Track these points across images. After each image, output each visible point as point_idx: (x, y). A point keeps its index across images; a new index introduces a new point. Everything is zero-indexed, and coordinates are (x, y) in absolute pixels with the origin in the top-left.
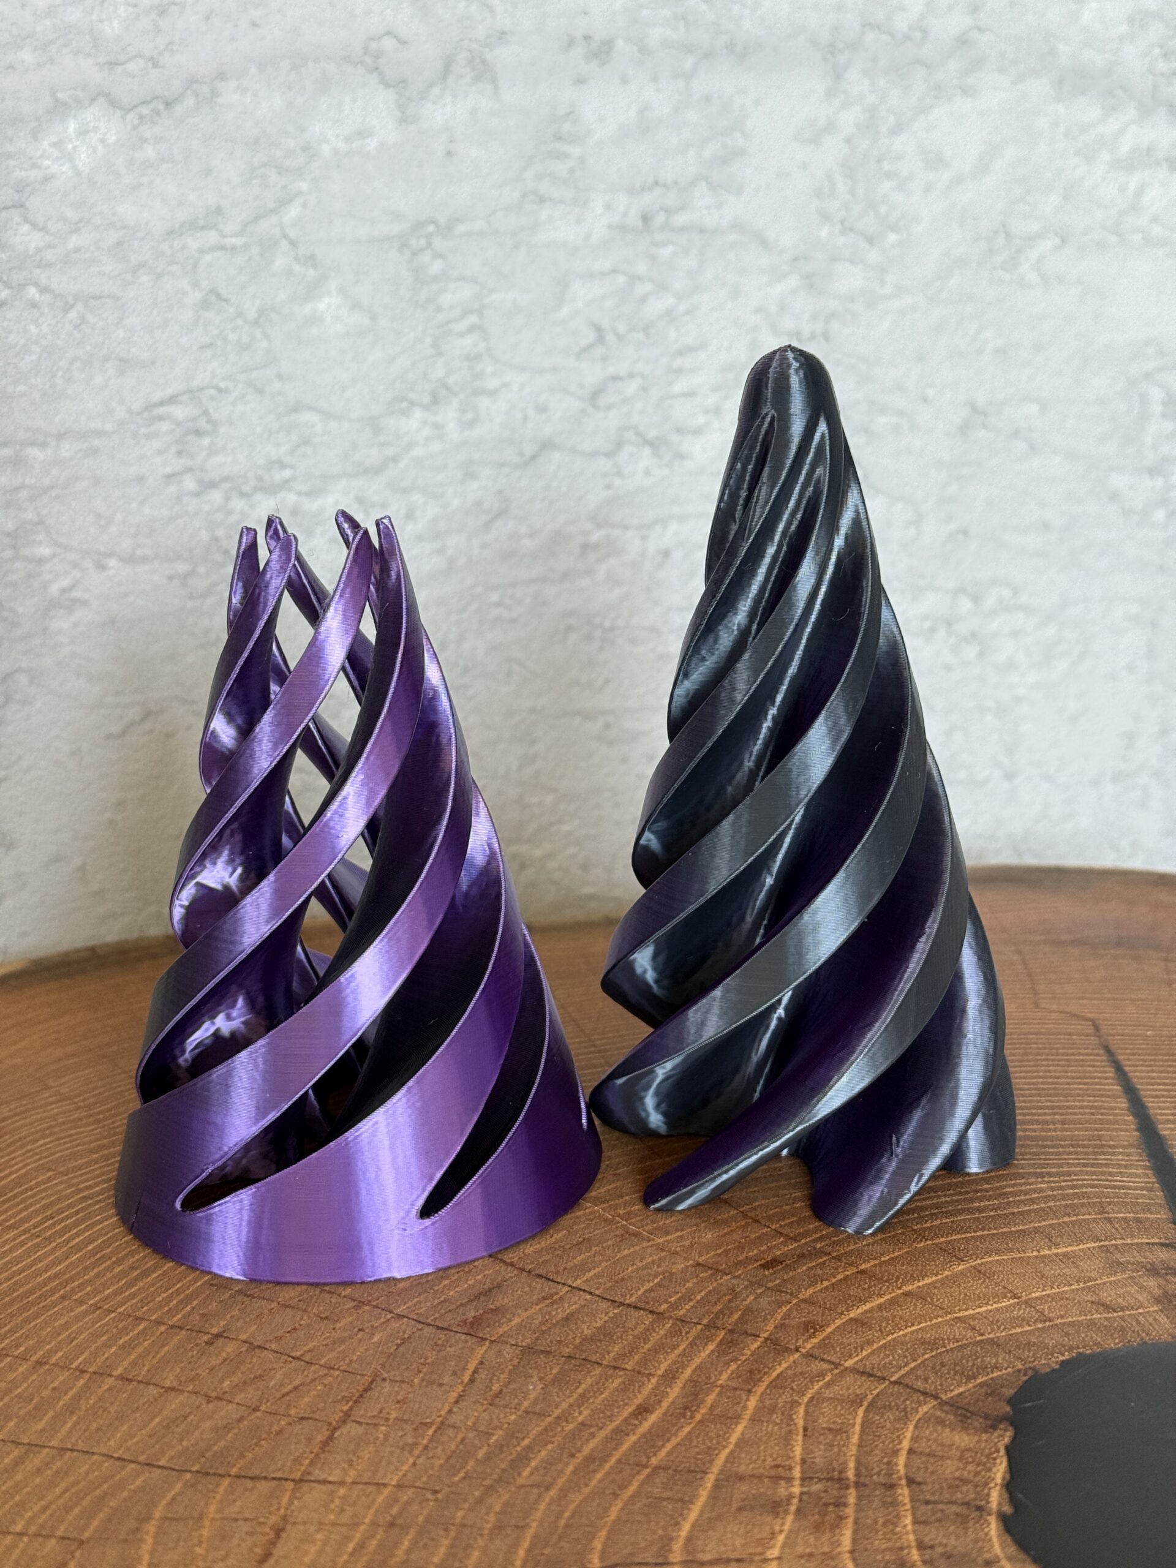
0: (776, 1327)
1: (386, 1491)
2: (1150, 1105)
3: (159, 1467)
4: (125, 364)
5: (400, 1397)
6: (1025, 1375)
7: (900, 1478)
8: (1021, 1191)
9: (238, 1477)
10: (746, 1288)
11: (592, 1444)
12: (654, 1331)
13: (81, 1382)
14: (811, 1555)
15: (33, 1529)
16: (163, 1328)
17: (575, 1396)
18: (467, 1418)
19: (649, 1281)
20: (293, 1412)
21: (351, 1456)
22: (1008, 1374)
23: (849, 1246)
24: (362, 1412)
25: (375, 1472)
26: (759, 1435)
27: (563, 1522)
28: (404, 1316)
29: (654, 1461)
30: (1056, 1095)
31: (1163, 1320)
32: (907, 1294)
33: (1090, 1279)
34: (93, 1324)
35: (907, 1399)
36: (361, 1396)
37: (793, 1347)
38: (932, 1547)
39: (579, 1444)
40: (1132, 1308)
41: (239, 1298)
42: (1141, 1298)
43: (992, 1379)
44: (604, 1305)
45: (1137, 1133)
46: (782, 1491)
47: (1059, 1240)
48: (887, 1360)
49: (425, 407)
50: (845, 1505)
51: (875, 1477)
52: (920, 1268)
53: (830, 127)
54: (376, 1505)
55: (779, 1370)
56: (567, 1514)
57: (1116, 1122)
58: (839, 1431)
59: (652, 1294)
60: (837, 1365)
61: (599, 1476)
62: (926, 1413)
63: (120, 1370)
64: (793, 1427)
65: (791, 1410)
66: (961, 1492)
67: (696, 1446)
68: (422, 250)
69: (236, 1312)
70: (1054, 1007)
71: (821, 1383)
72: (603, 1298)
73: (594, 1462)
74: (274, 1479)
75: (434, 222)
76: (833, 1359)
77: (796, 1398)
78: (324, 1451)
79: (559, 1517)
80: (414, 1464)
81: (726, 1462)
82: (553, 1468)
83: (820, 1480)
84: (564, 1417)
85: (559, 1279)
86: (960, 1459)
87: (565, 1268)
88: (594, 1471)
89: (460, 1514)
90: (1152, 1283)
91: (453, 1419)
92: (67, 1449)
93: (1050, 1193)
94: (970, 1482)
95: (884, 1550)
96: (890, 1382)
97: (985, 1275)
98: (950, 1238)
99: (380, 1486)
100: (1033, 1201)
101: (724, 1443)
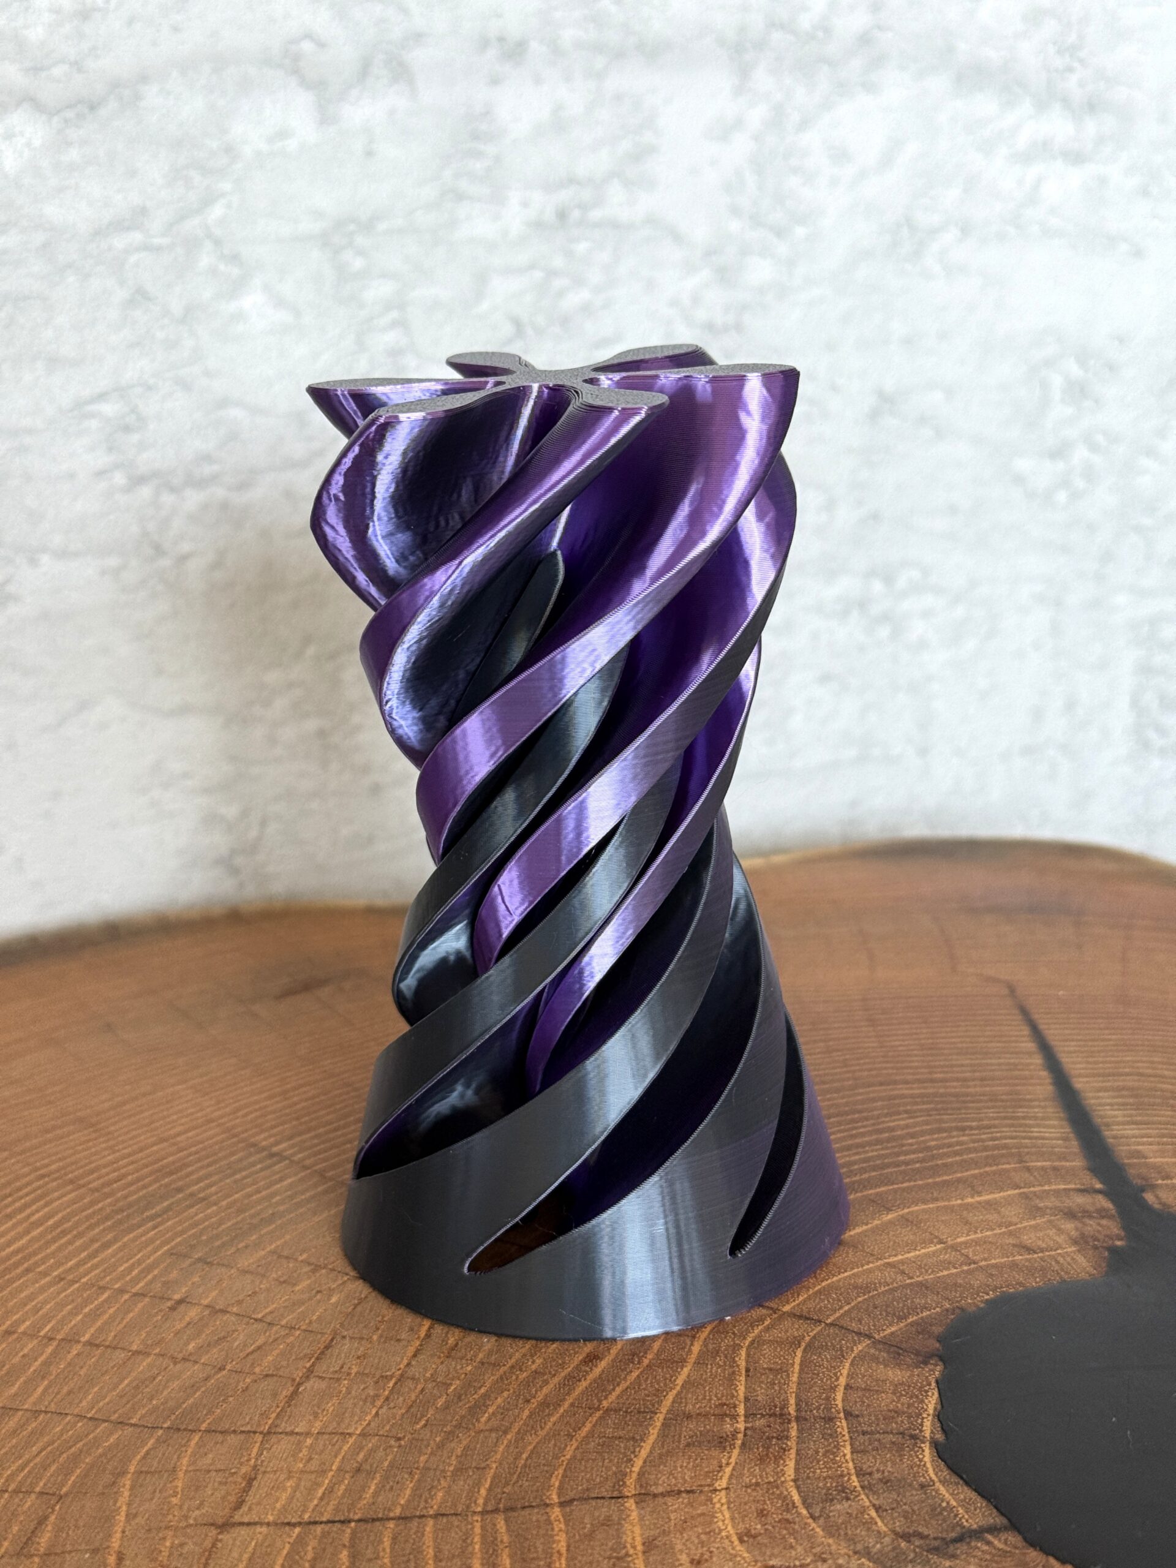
1: (351, 1440)
2: (1063, 1060)
3: (132, 1425)
4: (54, 362)
5: (359, 1353)
6: (953, 1314)
7: (838, 1412)
8: (945, 1144)
9: (208, 1431)
11: (545, 1390)
13: (49, 1350)
14: (757, 1484)
15: (13, 1486)
16: (126, 1296)
18: (426, 1370)
20: (257, 1370)
21: (315, 1409)
22: (937, 1313)
24: (324, 1368)
25: (339, 1423)
26: (704, 1377)
27: (521, 1463)
29: (605, 1404)
30: (974, 1054)
31: (1080, 1259)
33: (1011, 1224)
34: (59, 1293)
35: (843, 1339)
36: (322, 1353)
38: (870, 1474)
39: (533, 1390)
40: (1052, 1250)
41: (200, 1265)
42: (1059, 1240)
43: (922, 1318)
45: (1052, 1088)
46: (728, 1428)
47: (981, 1188)
48: (822, 1305)
50: (788, 1438)
51: (815, 1411)
53: (738, 123)
54: (343, 1453)
56: (524, 1456)
57: (1032, 1077)
58: (779, 1371)
60: (775, 1310)
61: (553, 1419)
62: (860, 1351)
63: (87, 1337)
64: (736, 1369)
65: (733, 1353)
66: (896, 1423)
67: (645, 1389)
70: (971, 971)
71: (760, 1328)
73: (548, 1407)
74: (243, 1432)
76: (772, 1305)
77: (737, 1342)
78: (290, 1405)
79: (518, 1457)
80: (377, 1414)
81: (674, 1402)
82: (510, 1413)
83: (763, 1416)
84: (520, 1366)
86: (894, 1393)
88: (549, 1415)
89: (423, 1458)
90: (1069, 1226)
91: (411, 1372)
92: (41, 1411)
93: (972, 1145)
94: (904, 1413)
95: (825, 1479)
96: (826, 1324)
97: (912, 1222)
98: (878, 1190)
99: (346, 1435)
100: (956, 1153)
101: (672, 1385)
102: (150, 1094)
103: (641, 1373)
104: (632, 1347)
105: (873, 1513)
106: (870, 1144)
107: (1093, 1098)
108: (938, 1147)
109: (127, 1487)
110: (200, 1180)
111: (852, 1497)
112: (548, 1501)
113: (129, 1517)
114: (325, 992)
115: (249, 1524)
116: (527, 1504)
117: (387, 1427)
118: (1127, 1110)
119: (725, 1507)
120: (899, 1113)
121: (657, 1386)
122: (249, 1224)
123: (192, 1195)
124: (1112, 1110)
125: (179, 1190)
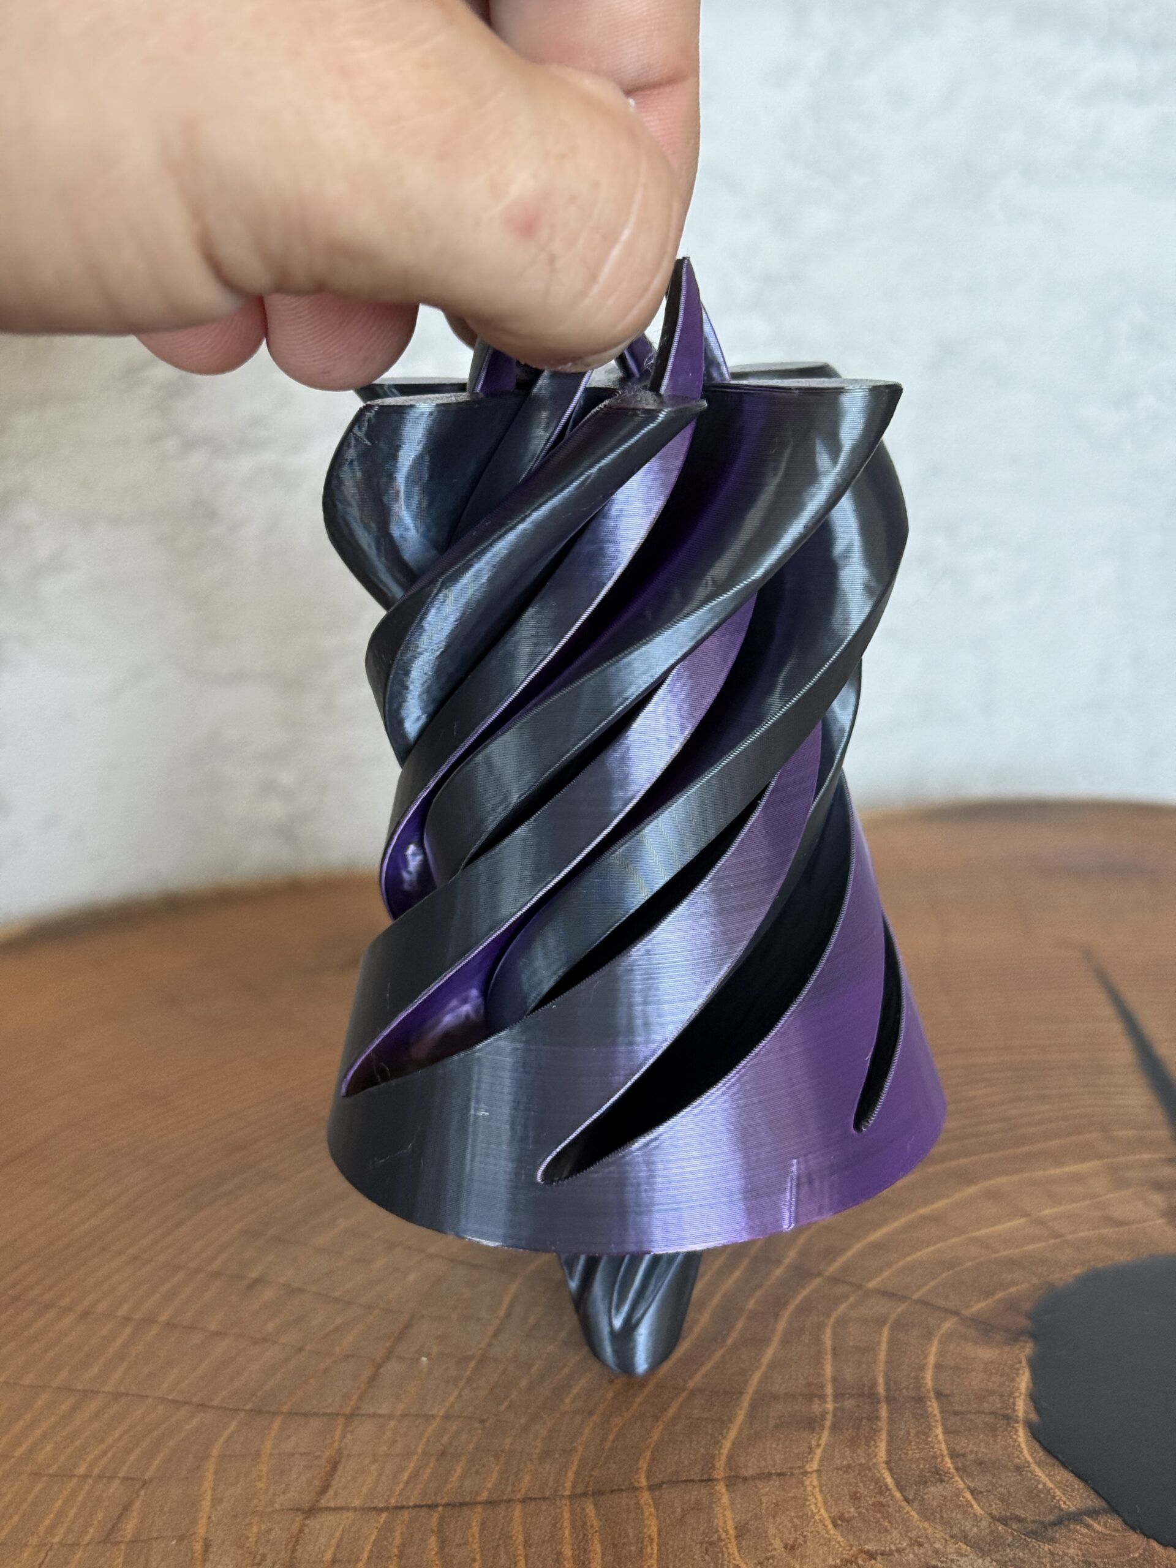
1: (434, 1425)
2: (1144, 1025)
3: (213, 1407)
5: (439, 1333)
6: (1041, 1289)
7: (928, 1392)
9: (290, 1413)
13: (128, 1330)
14: (849, 1466)
15: (96, 1472)
16: (202, 1276)
18: (507, 1350)
20: (337, 1350)
21: (397, 1390)
22: (1024, 1289)
24: (403, 1349)
25: (422, 1405)
26: (790, 1356)
27: (608, 1445)
29: (691, 1384)
32: (923, 1217)
33: (1097, 1196)
34: (135, 1273)
35: (929, 1317)
36: (403, 1333)
37: (816, 1271)
38: (964, 1455)
40: (1139, 1222)
41: (274, 1243)
42: (1147, 1212)
43: (1010, 1294)
45: (1133, 1053)
46: (816, 1408)
47: (1064, 1160)
48: (907, 1280)
50: (878, 1418)
51: (905, 1391)
52: (932, 1191)
54: (427, 1435)
55: (804, 1293)
56: (611, 1438)
57: (1111, 1043)
58: (866, 1349)
60: (860, 1287)
61: (638, 1400)
62: (949, 1329)
63: (165, 1318)
64: (822, 1348)
65: (819, 1330)
66: (988, 1402)
67: (730, 1369)
69: (272, 1258)
71: (845, 1305)
74: (325, 1414)
76: (856, 1281)
77: (823, 1320)
78: (371, 1387)
79: (604, 1440)
80: (460, 1396)
81: (760, 1382)
82: (594, 1394)
83: (852, 1396)
86: (984, 1371)
88: (634, 1396)
89: (508, 1441)
90: (1157, 1198)
91: (492, 1352)
92: (122, 1394)
93: (1052, 1114)
94: (995, 1392)
95: (918, 1460)
96: (912, 1301)
97: (995, 1195)
98: (959, 1162)
99: (428, 1418)
100: (1037, 1123)
101: (757, 1364)
103: (726, 1352)
105: (969, 1496)
108: (1018, 1117)
109: (212, 1471)
110: (270, 1155)
111: (946, 1479)
112: (636, 1485)
113: (216, 1502)
115: (335, 1509)
116: (615, 1487)
117: (471, 1409)
119: (817, 1489)
121: (742, 1366)
125: (250, 1166)
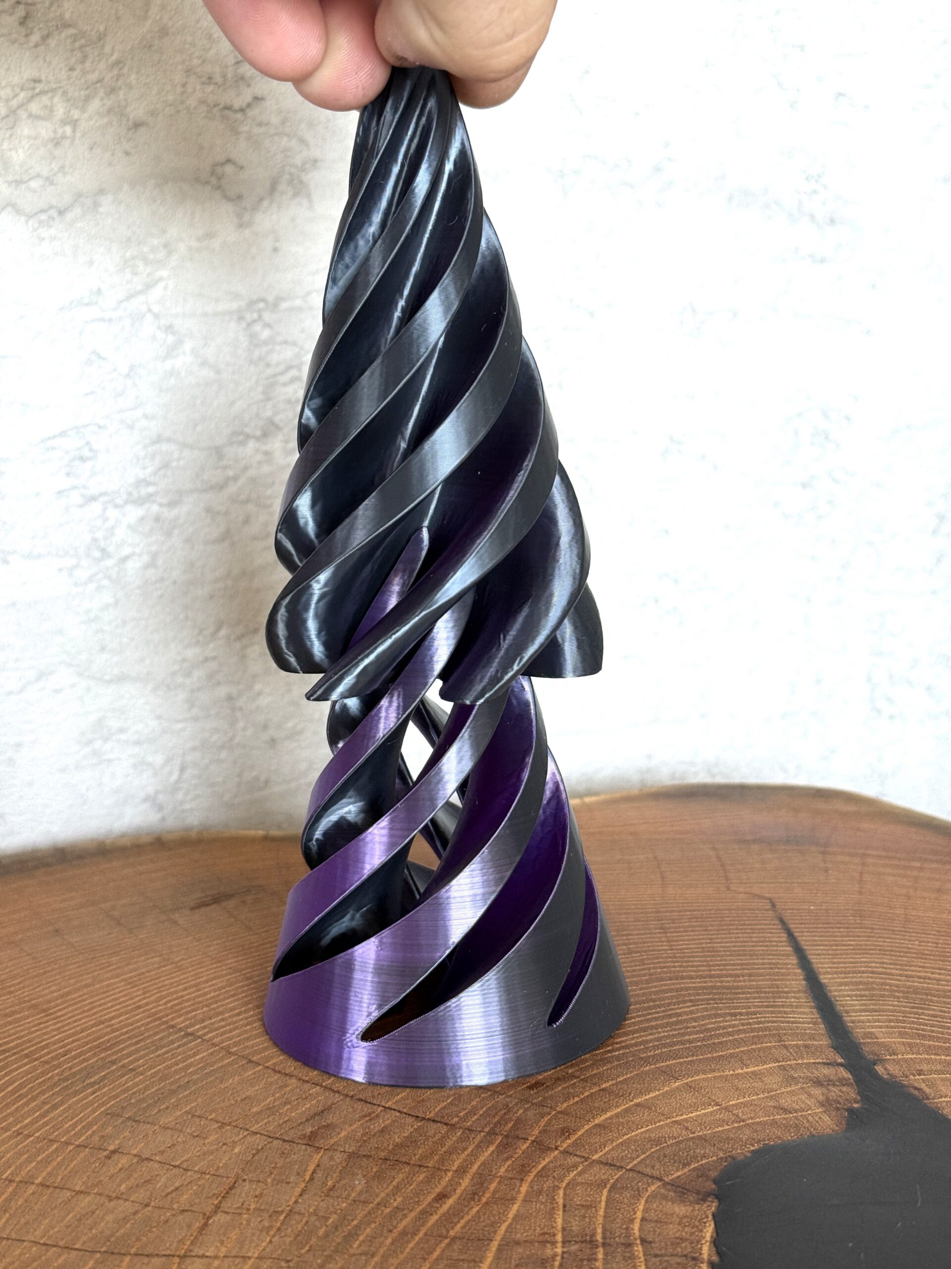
0: (540, 1132)
1: (250, 1262)
2: (813, 961)
3: (76, 1249)
5: (257, 1193)
6: (725, 1161)
7: (636, 1239)
8: (721, 1027)
9: (136, 1255)
10: (517, 1104)
11: (404, 1223)
12: (449, 1138)
13: (11, 1189)
16: (71, 1148)
17: (391, 1188)
18: (309, 1206)
19: (443, 1101)
20: (175, 1206)
21: (222, 1237)
22: (713, 1161)
23: (593, 1070)
24: (229, 1205)
25: (241, 1248)
26: (530, 1211)
28: (257, 1133)
29: (452, 1233)
30: (745, 955)
31: (826, 1118)
32: (638, 1105)
33: (772, 1090)
34: (17, 1145)
35: (639, 1182)
36: (227, 1193)
37: (553, 1146)
39: (395, 1222)
40: (803, 1110)
41: (129, 1123)
42: (809, 1103)
43: (702, 1165)
44: (410, 1120)
45: (804, 982)
46: (549, 1252)
47: (749, 1062)
48: (623, 1154)
49: (257, 439)
50: (596, 1260)
51: (617, 1239)
52: (646, 1085)
55: (543, 1163)
57: (788, 974)
58: (589, 1207)
59: (446, 1111)
60: (586, 1159)
61: (411, 1245)
62: (653, 1191)
63: (40, 1180)
64: (555, 1205)
65: (554, 1192)
66: (681, 1247)
68: (254, 321)
69: (127, 1134)
70: (741, 890)
71: (575, 1172)
72: (409, 1115)
73: (406, 1235)
74: (164, 1255)
75: (263, 300)
76: (584, 1154)
77: (556, 1184)
78: (201, 1234)
80: (271, 1242)
81: (506, 1231)
82: (377, 1240)
83: (576, 1242)
84: (384, 1203)
85: (375, 1102)
86: (679, 1224)
87: (379, 1094)
88: (408, 1242)
90: (817, 1092)
91: (298, 1208)
92: (4, 1238)
93: (741, 1028)
94: (686, 1240)
96: (627, 1170)
97: (694, 1089)
98: (668, 1063)
99: (245, 1258)
100: (729, 1034)
101: (504, 1218)
102: (90, 986)
103: (481, 1208)
104: (473, 1188)
106: (662, 1026)
107: (835, 991)
108: (715, 1029)
110: (129, 1055)
114: (231, 903)
117: (279, 1252)
118: (862, 1000)
120: (685, 1002)
121: (493, 1219)
122: (169, 1090)
123: (123, 1066)
124: (851, 1001)
125: (113, 1062)
